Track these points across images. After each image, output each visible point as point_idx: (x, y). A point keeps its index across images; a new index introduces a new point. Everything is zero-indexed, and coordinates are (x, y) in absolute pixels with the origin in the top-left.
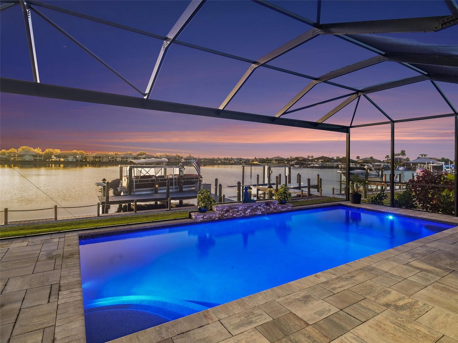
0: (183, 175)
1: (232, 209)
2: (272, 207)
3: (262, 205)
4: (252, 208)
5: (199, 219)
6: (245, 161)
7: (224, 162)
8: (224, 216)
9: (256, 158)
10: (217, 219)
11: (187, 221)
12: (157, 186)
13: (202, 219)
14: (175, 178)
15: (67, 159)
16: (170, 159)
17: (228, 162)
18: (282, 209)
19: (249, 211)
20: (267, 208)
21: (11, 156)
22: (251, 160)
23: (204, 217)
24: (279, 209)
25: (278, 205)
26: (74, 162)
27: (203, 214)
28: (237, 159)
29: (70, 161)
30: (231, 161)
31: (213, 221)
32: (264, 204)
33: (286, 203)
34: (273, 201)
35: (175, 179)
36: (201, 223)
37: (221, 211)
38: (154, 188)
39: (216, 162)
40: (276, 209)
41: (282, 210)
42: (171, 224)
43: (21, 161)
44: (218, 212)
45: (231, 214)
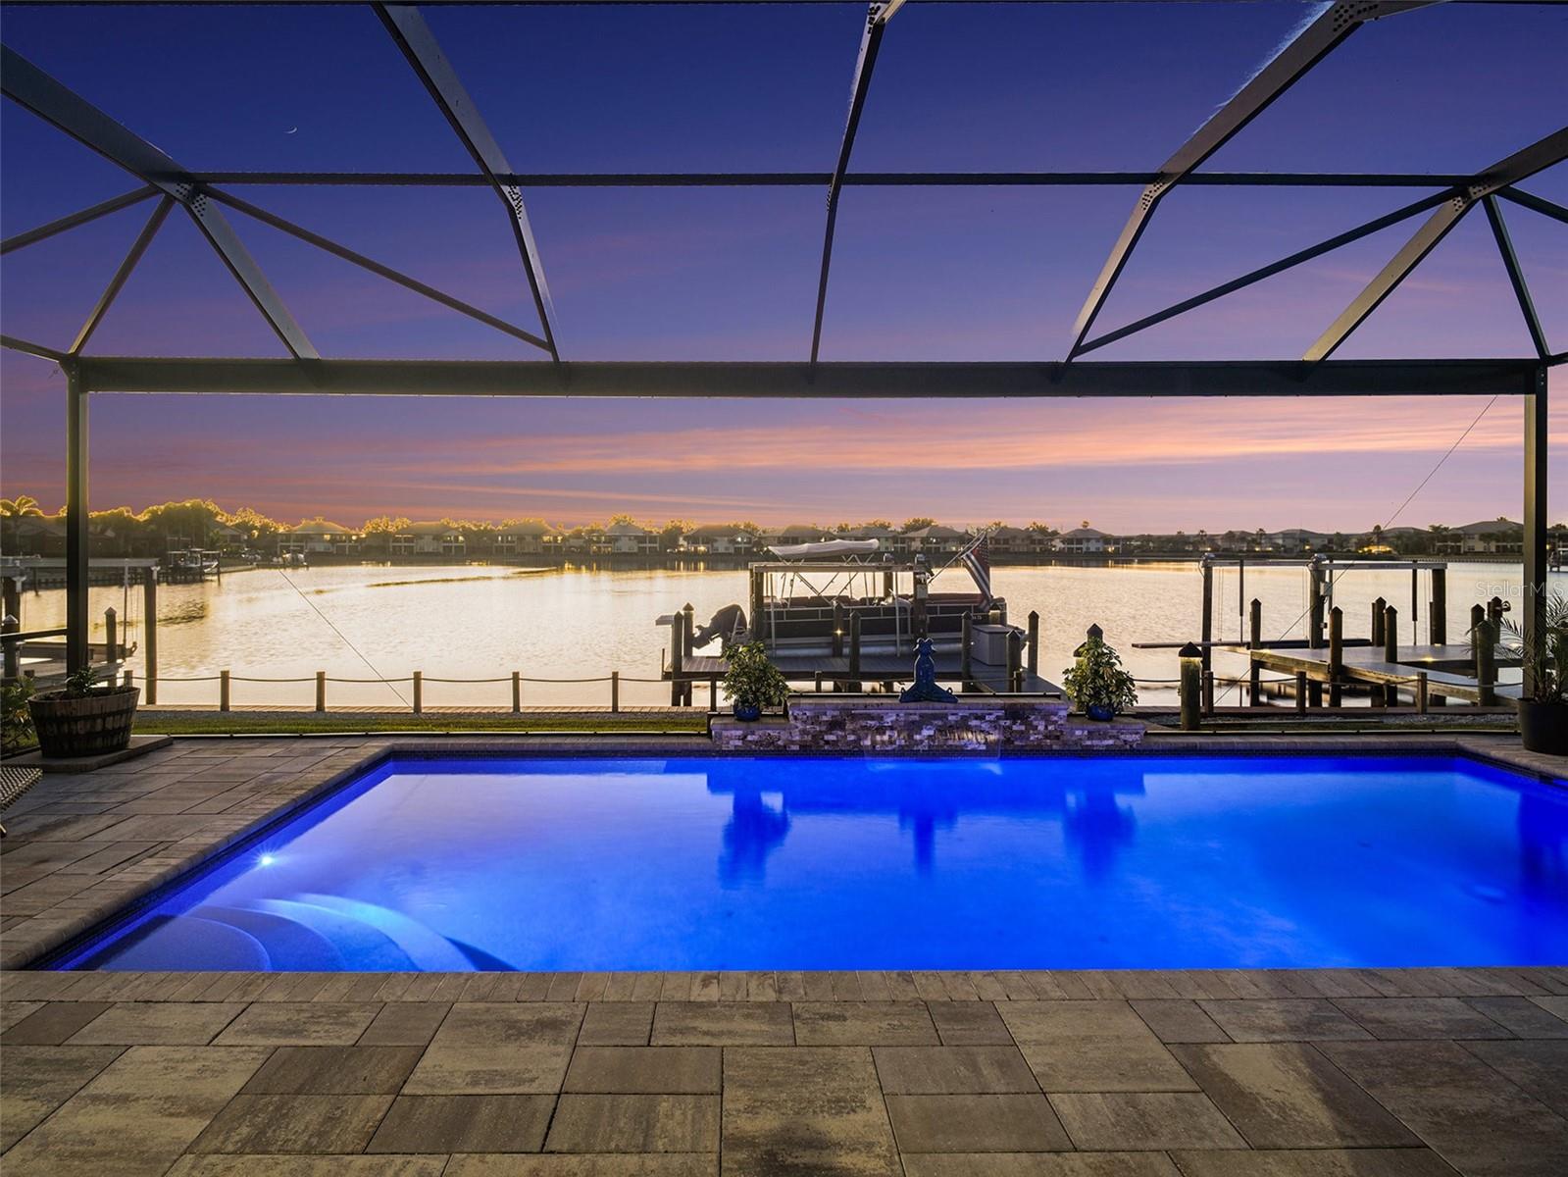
0: (927, 597)
1: (854, 718)
2: (1041, 728)
3: (990, 714)
4: (940, 723)
5: (728, 743)
6: (1326, 542)
7: (1225, 550)
8: (822, 743)
9: (1378, 527)
10: (796, 748)
11: (687, 744)
12: (839, 632)
13: (740, 743)
14: (900, 608)
15: (712, 546)
16: (1011, 542)
17: (1245, 549)
18: (1088, 739)
19: (926, 733)
20: (1015, 728)
21: (591, 541)
22: (1354, 540)
23: (746, 737)
24: (1074, 738)
25: (1067, 721)
26: (730, 554)
27: (743, 725)
28: (1285, 535)
29: (720, 551)
30: (1259, 544)
31: (781, 754)
32: (1001, 713)
33: (1115, 718)
34: (1041, 704)
35: (903, 610)
36: (737, 753)
37: (812, 724)
38: (829, 639)
39: (1191, 549)
40: (1058, 738)
41: (1089, 743)
42: (634, 748)
43: (613, 554)
44: (798, 725)
45: (852, 738)
